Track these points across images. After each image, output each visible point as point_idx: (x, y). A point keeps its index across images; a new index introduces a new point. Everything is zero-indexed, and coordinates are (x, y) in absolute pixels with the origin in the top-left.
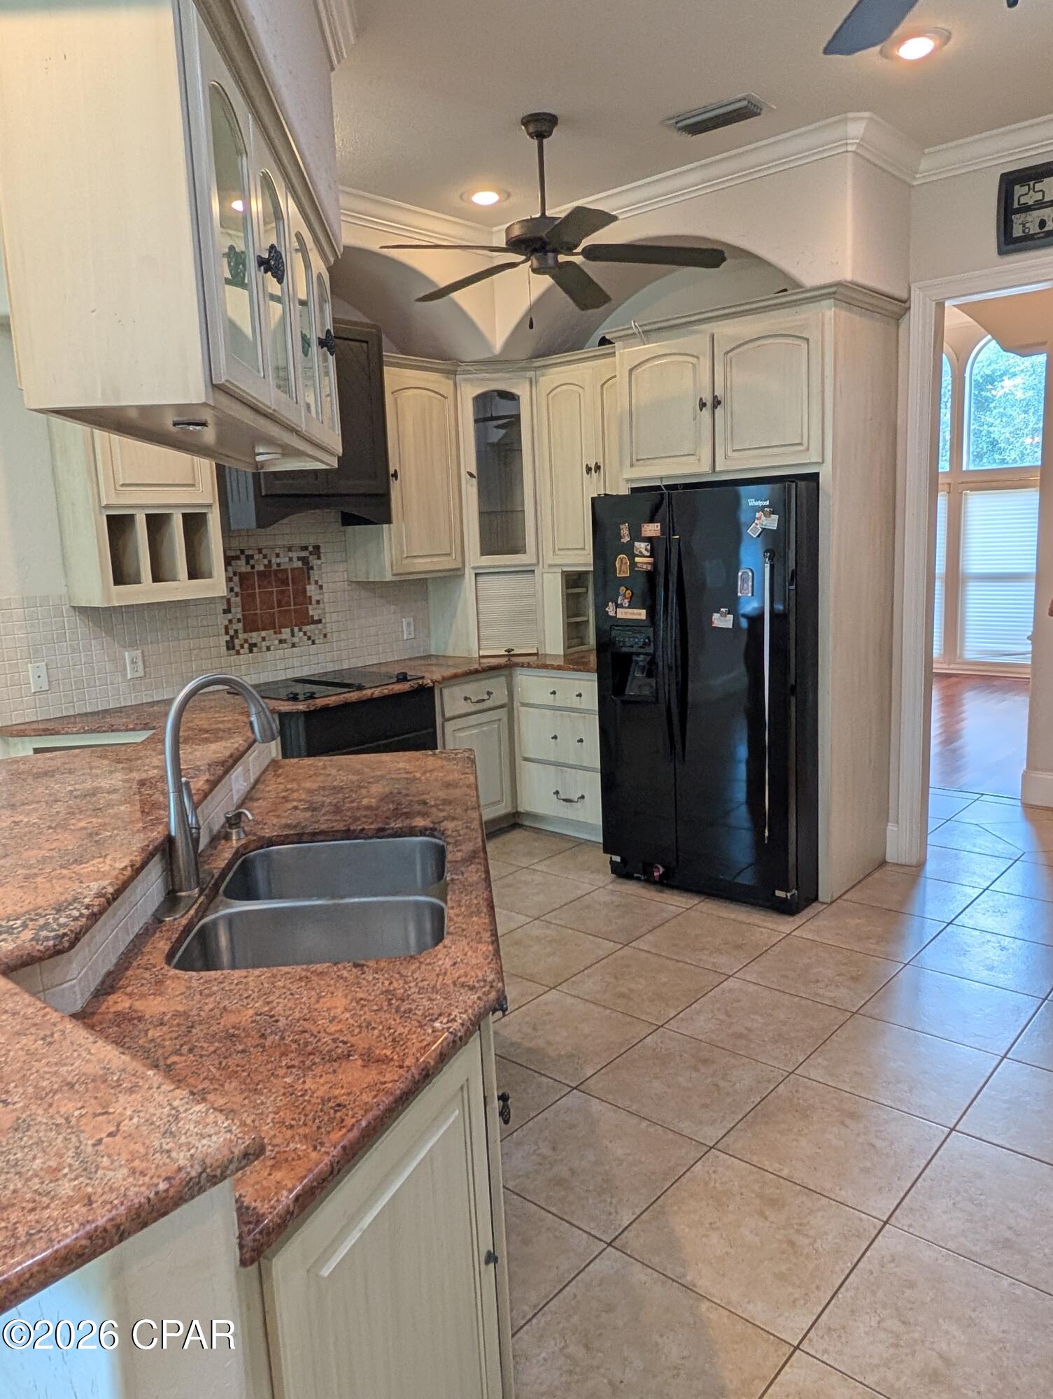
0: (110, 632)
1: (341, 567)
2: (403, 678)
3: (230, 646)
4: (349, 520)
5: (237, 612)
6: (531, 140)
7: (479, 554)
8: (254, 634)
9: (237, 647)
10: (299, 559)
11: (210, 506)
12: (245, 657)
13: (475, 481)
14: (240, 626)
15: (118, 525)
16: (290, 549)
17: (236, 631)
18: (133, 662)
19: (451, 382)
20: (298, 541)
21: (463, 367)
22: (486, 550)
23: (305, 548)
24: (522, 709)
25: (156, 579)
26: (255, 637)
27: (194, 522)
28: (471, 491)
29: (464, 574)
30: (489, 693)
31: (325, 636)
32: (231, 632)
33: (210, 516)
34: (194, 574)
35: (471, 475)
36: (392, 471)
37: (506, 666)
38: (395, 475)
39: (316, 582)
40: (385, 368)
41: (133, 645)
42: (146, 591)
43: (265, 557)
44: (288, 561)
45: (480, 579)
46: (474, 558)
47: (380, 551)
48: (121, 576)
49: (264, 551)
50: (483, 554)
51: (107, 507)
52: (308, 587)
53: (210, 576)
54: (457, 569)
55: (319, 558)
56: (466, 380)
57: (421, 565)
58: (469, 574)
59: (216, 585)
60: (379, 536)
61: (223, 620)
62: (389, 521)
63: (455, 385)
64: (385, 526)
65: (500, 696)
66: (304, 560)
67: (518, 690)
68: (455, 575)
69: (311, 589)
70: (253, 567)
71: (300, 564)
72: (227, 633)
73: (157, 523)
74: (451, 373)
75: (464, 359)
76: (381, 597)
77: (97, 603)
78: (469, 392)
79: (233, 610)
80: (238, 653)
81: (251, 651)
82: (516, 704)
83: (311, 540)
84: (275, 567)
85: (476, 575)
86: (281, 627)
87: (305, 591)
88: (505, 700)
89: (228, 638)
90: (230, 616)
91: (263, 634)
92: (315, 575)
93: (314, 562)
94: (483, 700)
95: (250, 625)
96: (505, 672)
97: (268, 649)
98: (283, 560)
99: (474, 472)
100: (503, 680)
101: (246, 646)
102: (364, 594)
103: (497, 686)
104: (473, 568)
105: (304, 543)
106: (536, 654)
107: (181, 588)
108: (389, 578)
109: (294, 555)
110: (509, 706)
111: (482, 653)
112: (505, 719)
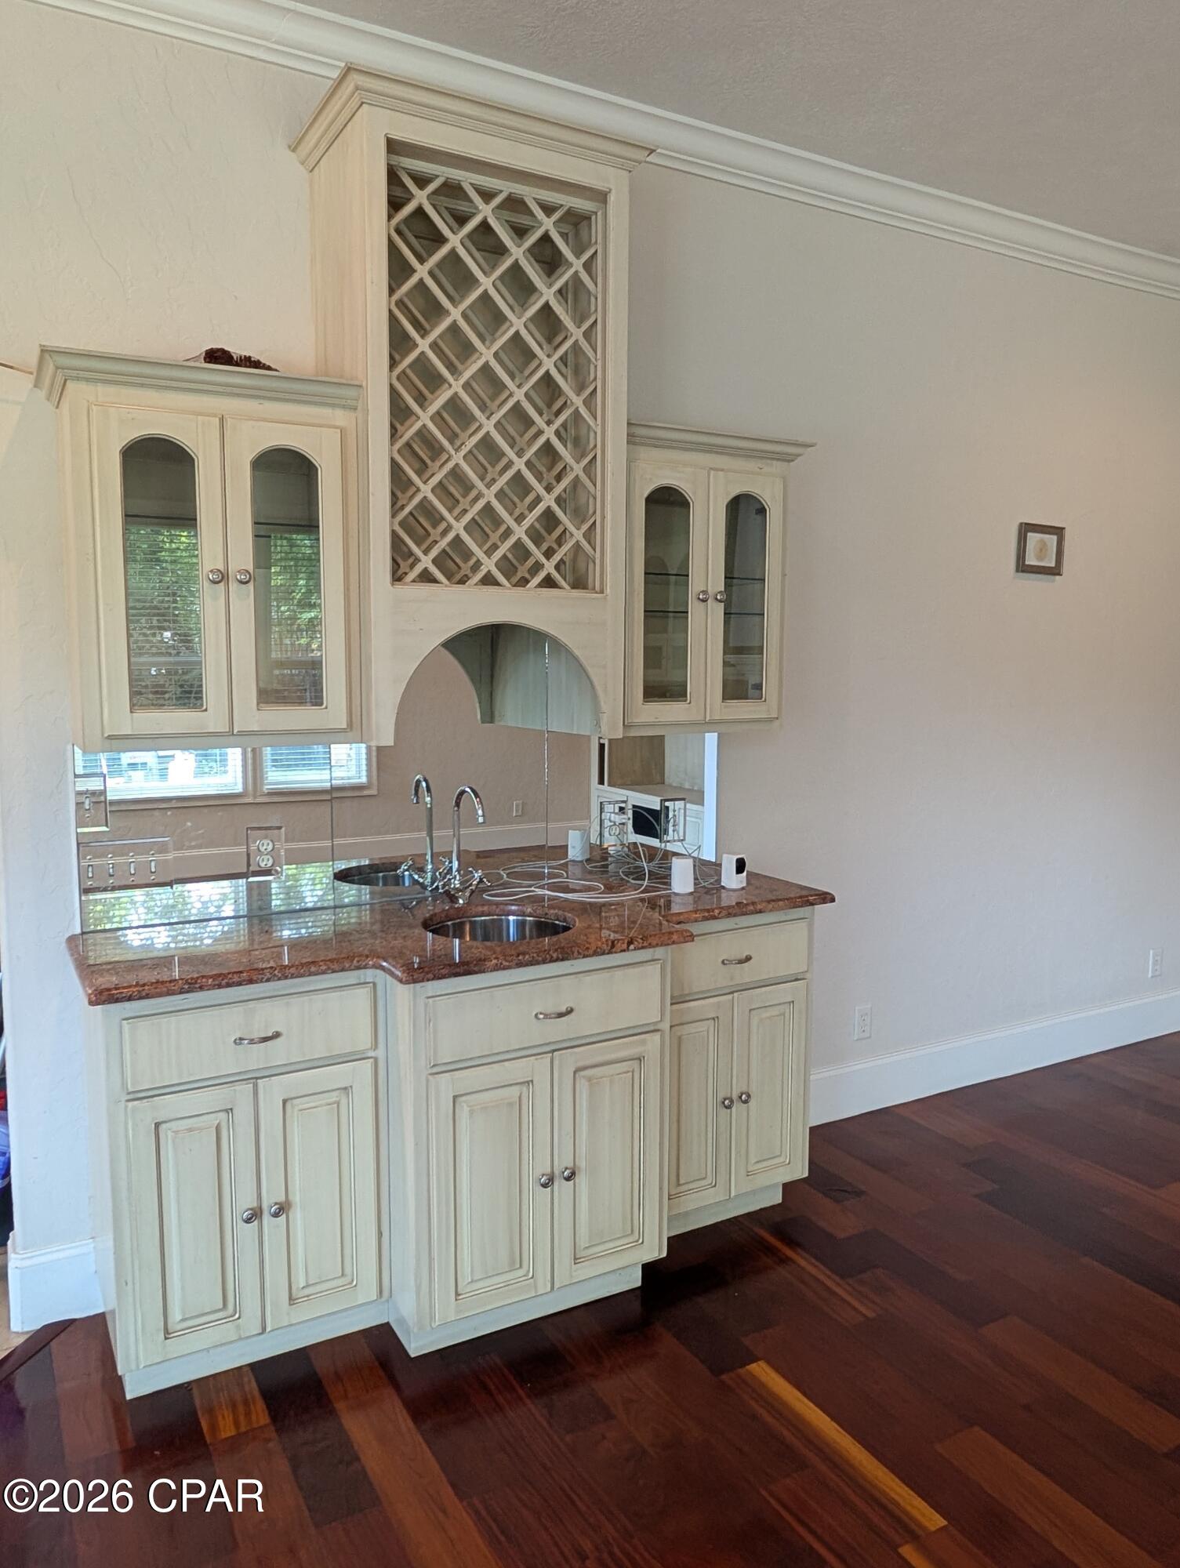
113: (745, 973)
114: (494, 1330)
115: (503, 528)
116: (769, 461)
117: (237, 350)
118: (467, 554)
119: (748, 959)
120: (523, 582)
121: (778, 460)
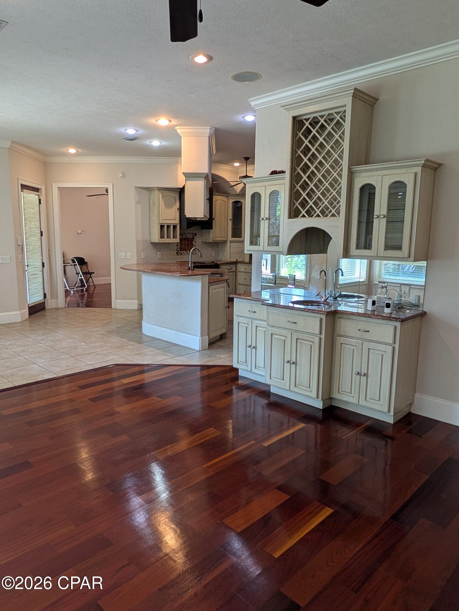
0: (156, 248)
1: (201, 238)
2: (213, 262)
3: (177, 253)
4: (203, 228)
5: (179, 246)
6: (244, 161)
7: (231, 237)
8: (182, 251)
9: (178, 254)
10: (192, 236)
11: (177, 224)
12: (180, 256)
13: (231, 221)
14: (179, 249)
15: (162, 227)
16: (190, 234)
17: (178, 250)
18: (159, 255)
19: (227, 199)
20: (192, 232)
21: (230, 195)
22: (233, 236)
23: (193, 234)
24: (239, 273)
25: (167, 238)
26: (182, 252)
27: (175, 227)
28: (230, 223)
29: (227, 242)
30: (231, 268)
31: (196, 253)
32: (178, 251)
33: (177, 226)
34: (174, 238)
35: (230, 219)
36: (213, 218)
37: (236, 263)
38: (214, 219)
39: (195, 241)
40: (214, 196)
41: (159, 251)
42: (166, 240)
43: (185, 235)
44: (190, 236)
45: (231, 243)
46: (230, 238)
47: (209, 235)
48: (162, 237)
49: (185, 234)
50: (232, 237)
51: (161, 223)
52: (193, 242)
53: (176, 238)
54: (226, 241)
55: (196, 236)
56: (231, 198)
57: (218, 239)
58: (229, 242)
59: (178, 240)
60: (210, 232)
61: (176, 248)
62: (212, 229)
63: (228, 199)
64: (211, 230)
65: (234, 269)
66: (193, 236)
67: (238, 269)
68: (225, 242)
69: (194, 243)
70: (183, 237)
71: (192, 237)
72: (177, 250)
73: (168, 227)
74: (227, 197)
75: (231, 193)
76: (208, 246)
77: (157, 241)
78: (231, 201)
79: (178, 246)
80: (178, 255)
81: (181, 255)
82: (237, 271)
83: (194, 232)
84: (187, 237)
85: (230, 242)
86: (187, 250)
87: (192, 243)
88: (235, 270)
89: (177, 252)
90: (177, 247)
91: (184, 251)
92: (195, 240)
93: (195, 237)
94: (230, 270)
95: (181, 250)
96: (236, 264)
97: (184, 255)
98: (189, 236)
99: (231, 219)
100: (235, 266)
101: (180, 254)
102: (205, 245)
103: (233, 267)
104: (230, 240)
105: (193, 233)
106: (243, 261)
107: (172, 240)
108: (211, 241)
109: (191, 235)
110: (236, 272)
111: (230, 260)
112: (234, 275)
113: (367, 336)
114: (287, 397)
115: (322, 202)
116: (411, 168)
117: (278, 169)
118: (313, 209)
119: (368, 331)
120: (327, 216)
121: (414, 167)
